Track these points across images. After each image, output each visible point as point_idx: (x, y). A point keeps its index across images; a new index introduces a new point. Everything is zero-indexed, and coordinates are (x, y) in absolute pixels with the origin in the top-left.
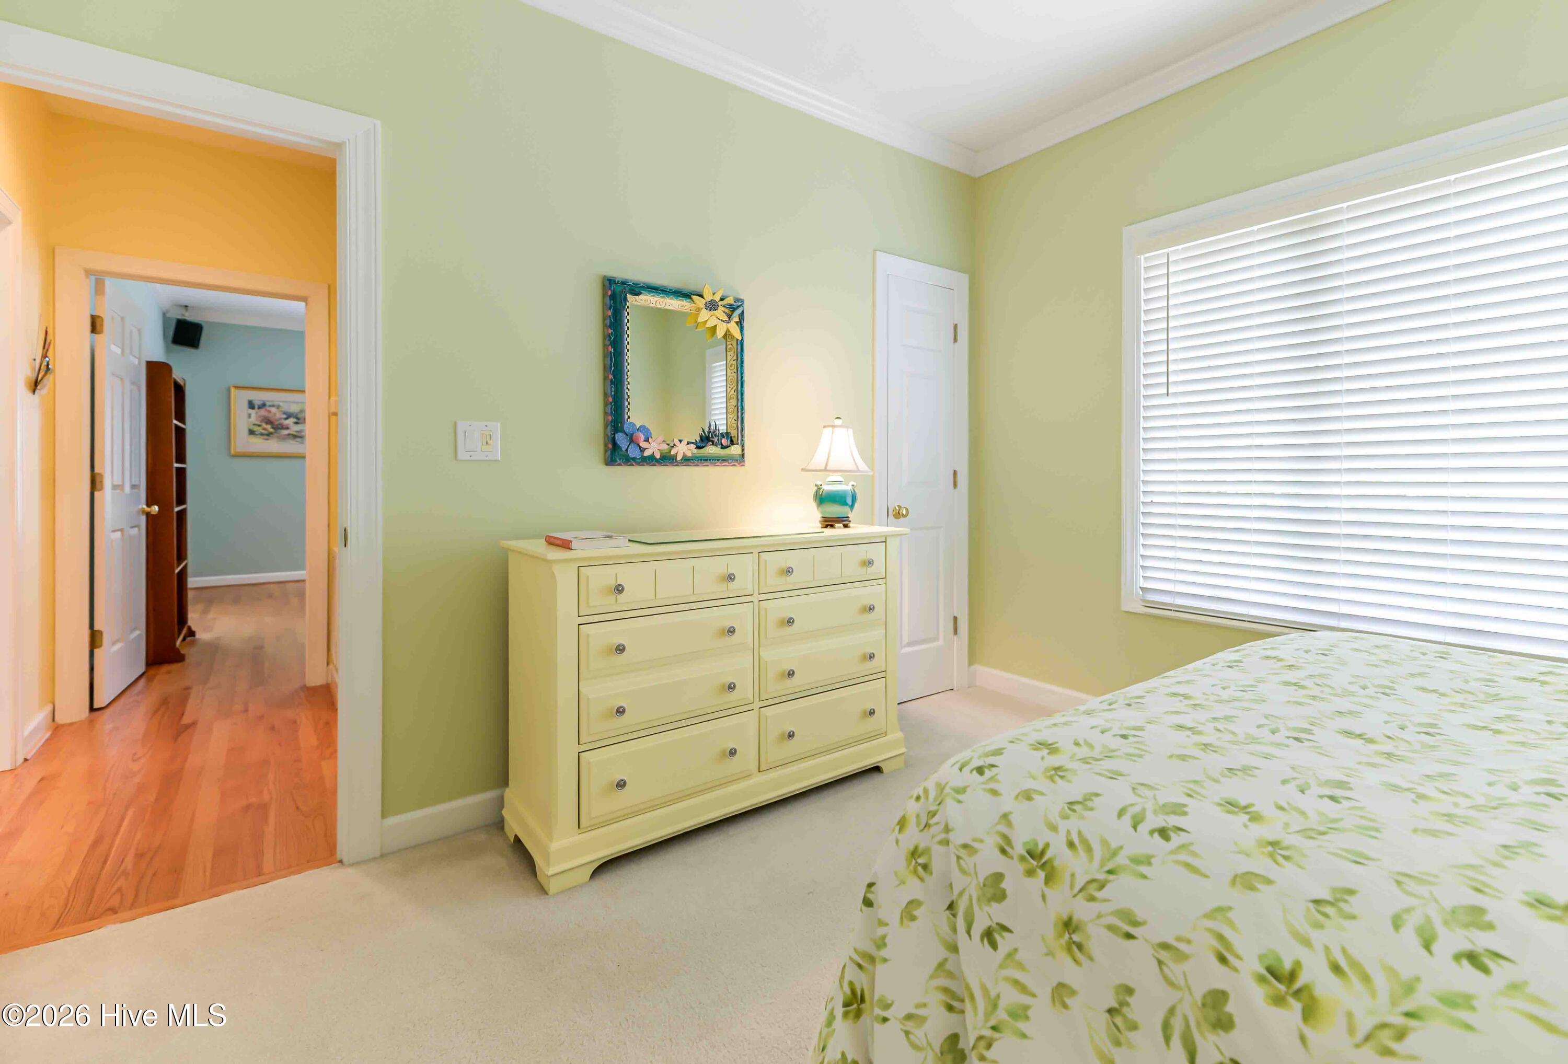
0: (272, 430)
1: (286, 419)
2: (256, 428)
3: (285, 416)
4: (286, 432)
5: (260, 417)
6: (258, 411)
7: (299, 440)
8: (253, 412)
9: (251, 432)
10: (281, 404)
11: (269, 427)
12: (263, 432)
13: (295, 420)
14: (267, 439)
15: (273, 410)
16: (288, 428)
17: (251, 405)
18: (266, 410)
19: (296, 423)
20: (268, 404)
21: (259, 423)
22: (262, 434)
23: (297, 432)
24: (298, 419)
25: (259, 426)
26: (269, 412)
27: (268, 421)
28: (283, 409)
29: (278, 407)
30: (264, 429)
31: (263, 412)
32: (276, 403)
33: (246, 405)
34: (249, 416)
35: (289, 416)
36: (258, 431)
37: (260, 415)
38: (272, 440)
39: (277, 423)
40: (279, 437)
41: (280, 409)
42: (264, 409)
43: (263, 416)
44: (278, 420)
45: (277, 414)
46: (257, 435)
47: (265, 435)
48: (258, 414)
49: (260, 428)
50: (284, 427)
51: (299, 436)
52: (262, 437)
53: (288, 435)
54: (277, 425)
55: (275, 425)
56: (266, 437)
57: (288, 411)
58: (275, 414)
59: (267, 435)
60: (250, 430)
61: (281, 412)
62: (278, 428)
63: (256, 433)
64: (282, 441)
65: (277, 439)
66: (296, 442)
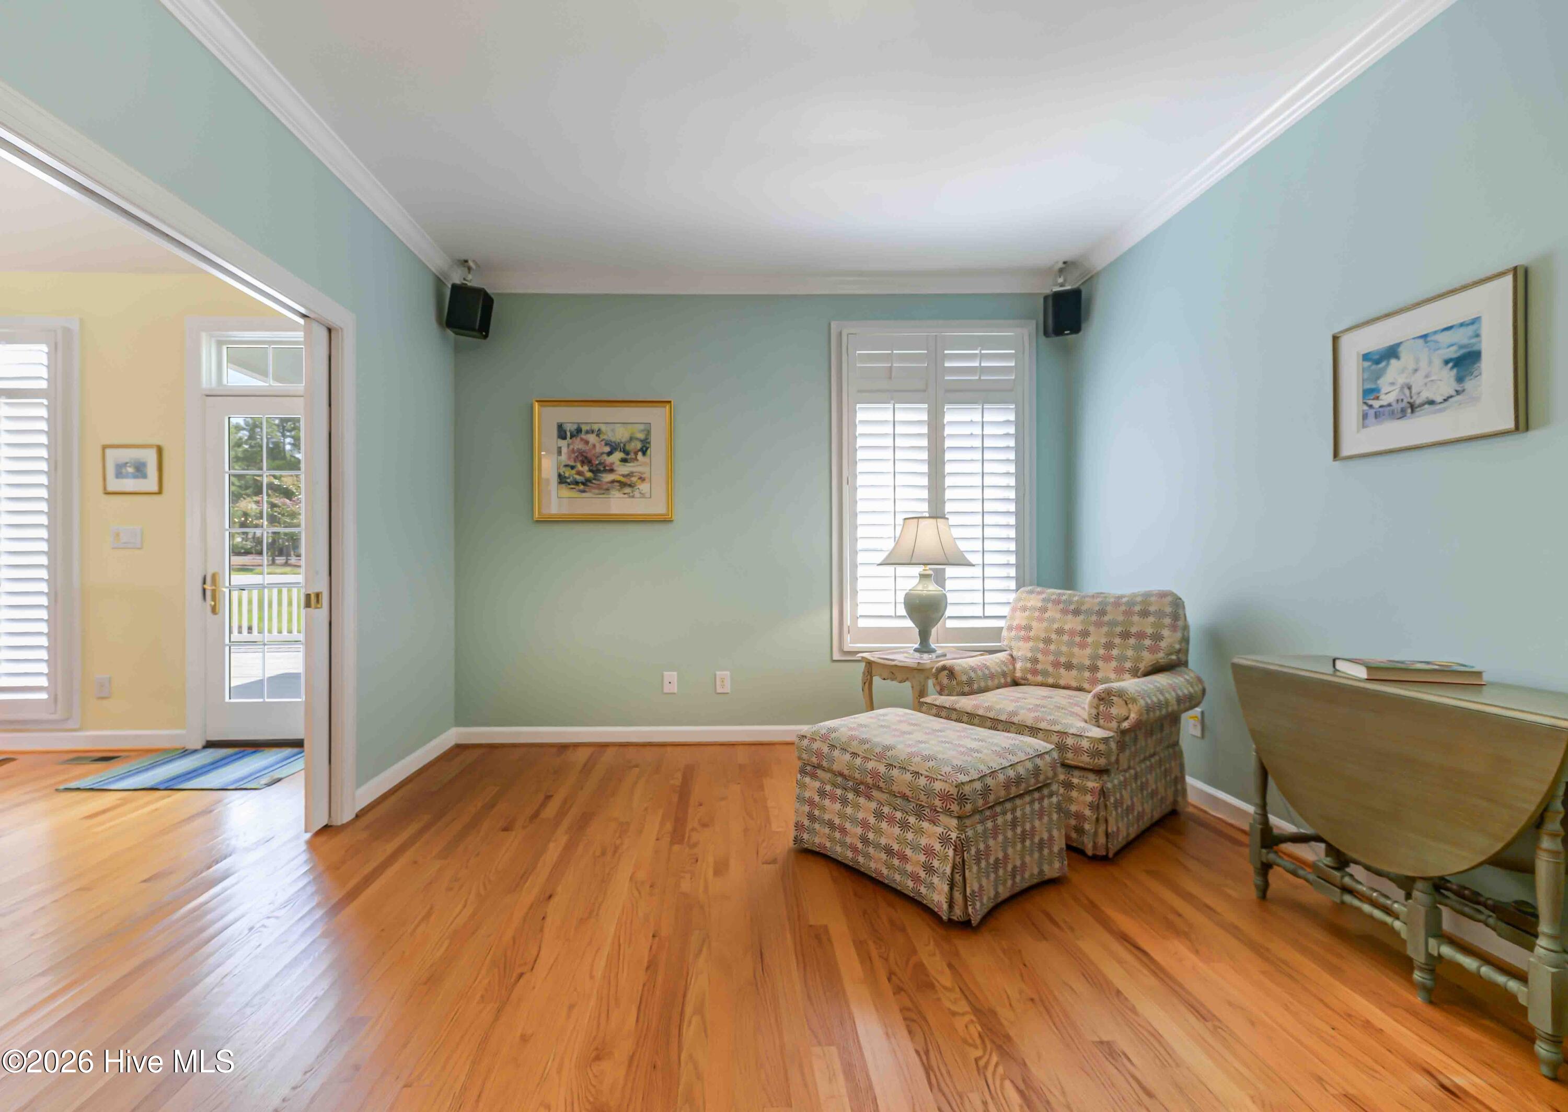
0: (589, 475)
1: (609, 454)
2: (568, 473)
3: (607, 449)
4: (610, 477)
5: (573, 451)
6: (571, 442)
7: (627, 490)
8: (564, 444)
9: (562, 479)
10: (603, 428)
11: (585, 469)
12: (578, 478)
13: (622, 455)
14: (584, 491)
15: (592, 438)
16: (612, 471)
17: (562, 434)
18: (582, 439)
19: (624, 461)
20: (584, 428)
21: (572, 464)
22: (577, 483)
23: (624, 476)
24: (627, 453)
25: (572, 468)
26: (587, 442)
27: (585, 459)
28: (605, 437)
29: (599, 433)
30: (580, 473)
31: (578, 444)
32: (596, 427)
33: (555, 432)
34: (559, 452)
35: (614, 447)
36: (571, 478)
37: (573, 449)
38: (590, 492)
39: (597, 462)
40: (599, 487)
41: (602, 437)
42: (579, 439)
43: (579, 450)
44: (598, 457)
45: (598, 445)
46: (569, 484)
47: (580, 484)
48: (571, 447)
49: (574, 472)
50: (607, 468)
51: (629, 483)
52: (577, 487)
53: (613, 482)
54: (597, 465)
55: (594, 466)
56: (582, 487)
57: (613, 439)
58: (594, 446)
59: (583, 484)
60: (560, 476)
61: (603, 443)
62: (599, 471)
63: (568, 481)
64: (603, 494)
65: (597, 491)
66: (625, 494)
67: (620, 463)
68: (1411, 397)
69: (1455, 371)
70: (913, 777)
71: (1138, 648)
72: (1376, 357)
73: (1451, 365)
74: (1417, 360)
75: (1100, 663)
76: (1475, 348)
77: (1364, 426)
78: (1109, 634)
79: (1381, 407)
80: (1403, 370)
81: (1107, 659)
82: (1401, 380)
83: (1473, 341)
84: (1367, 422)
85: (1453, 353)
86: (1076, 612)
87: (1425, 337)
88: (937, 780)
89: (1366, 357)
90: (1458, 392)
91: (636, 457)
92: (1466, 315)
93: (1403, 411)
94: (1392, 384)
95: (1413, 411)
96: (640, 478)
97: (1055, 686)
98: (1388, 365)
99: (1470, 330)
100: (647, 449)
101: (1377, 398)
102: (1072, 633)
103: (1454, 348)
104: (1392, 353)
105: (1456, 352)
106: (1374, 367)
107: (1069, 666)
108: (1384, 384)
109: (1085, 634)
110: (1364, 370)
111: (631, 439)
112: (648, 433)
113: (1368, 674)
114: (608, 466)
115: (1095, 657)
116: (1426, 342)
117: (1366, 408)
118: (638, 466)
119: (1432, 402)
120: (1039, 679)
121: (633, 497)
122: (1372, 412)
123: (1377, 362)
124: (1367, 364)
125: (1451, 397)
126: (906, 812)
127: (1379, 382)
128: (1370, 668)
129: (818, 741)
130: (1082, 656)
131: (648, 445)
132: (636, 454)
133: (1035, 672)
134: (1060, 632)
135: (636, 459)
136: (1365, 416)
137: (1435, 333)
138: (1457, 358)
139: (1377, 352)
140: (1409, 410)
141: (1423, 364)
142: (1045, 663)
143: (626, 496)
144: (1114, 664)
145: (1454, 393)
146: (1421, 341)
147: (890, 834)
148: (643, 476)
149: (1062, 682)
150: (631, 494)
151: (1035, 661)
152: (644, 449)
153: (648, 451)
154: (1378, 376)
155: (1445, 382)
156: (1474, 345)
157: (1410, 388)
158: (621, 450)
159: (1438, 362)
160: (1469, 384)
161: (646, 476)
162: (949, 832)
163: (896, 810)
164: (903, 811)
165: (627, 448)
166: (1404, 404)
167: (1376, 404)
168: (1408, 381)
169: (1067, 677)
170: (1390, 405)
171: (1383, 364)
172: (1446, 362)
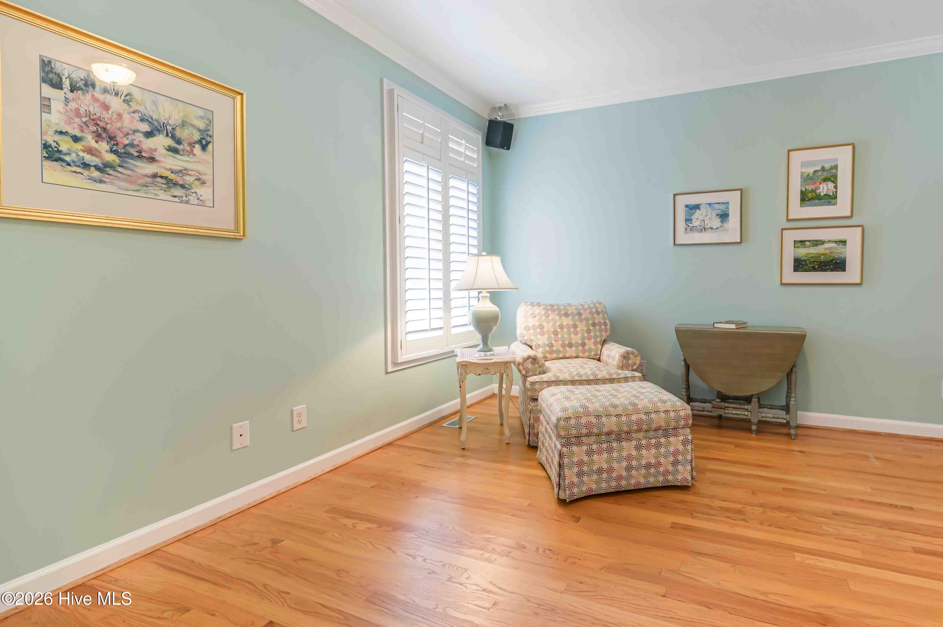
0: (111, 158)
1: (149, 135)
2: (65, 145)
3: (145, 127)
4: (149, 169)
5: (77, 113)
6: (70, 95)
7: (178, 192)
8: (55, 94)
9: (51, 153)
10: (136, 94)
11: (104, 146)
12: (88, 158)
13: (169, 142)
14: (100, 181)
15: (113, 102)
16: (152, 160)
17: (51, 78)
18: (93, 98)
19: (174, 151)
20: (98, 82)
21: (74, 132)
23: (172, 171)
24: (178, 141)
25: (76, 139)
26: (104, 106)
27: (102, 132)
28: (140, 109)
29: (127, 99)
30: (90, 151)
32: (119, 88)
33: (34, 69)
34: (46, 105)
35: (155, 127)
36: (74, 155)
37: (77, 110)
38: (112, 184)
39: (127, 142)
40: (129, 180)
41: (134, 106)
42: (88, 97)
43: (88, 114)
44: (128, 134)
45: (126, 117)
46: (69, 164)
47: (93, 169)
48: (73, 105)
49: (78, 146)
50: (143, 154)
51: (181, 182)
52: (86, 173)
53: (155, 176)
54: (125, 146)
55: (121, 146)
56: (96, 174)
57: (155, 116)
58: (120, 115)
59: (97, 168)
60: (46, 146)
61: (136, 116)
62: (129, 155)
63: (67, 158)
64: (138, 191)
65: (123, 184)
66: (175, 196)
67: (165, 152)
68: (704, 225)
69: (720, 218)
70: (665, 414)
71: (600, 331)
72: (691, 207)
73: (719, 216)
74: (707, 212)
75: (586, 341)
76: (727, 212)
77: (686, 233)
78: (587, 325)
79: (693, 226)
80: (702, 215)
81: (589, 338)
82: (701, 218)
83: (726, 210)
84: (687, 231)
85: (719, 212)
86: (567, 315)
87: (710, 204)
88: (680, 410)
89: (687, 206)
90: (721, 227)
91: (192, 150)
92: (724, 200)
93: (701, 229)
94: (697, 219)
95: (705, 231)
96: (198, 179)
97: (564, 358)
98: (696, 211)
99: (726, 206)
100: (208, 143)
101: (691, 223)
102: (568, 327)
103: (720, 211)
104: (697, 207)
105: (721, 212)
106: (690, 211)
107: (570, 345)
108: (694, 217)
109: (575, 326)
110: (686, 211)
111: (184, 124)
112: (210, 122)
113: (736, 327)
114: (145, 151)
115: (583, 338)
116: (710, 206)
117: (686, 226)
118: (195, 162)
119: (712, 228)
120: (555, 355)
121: (187, 202)
122: (689, 228)
123: (692, 209)
124: (687, 209)
125: (719, 228)
126: (658, 437)
127: (692, 217)
128: (736, 324)
129: (583, 417)
130: (576, 339)
131: (209, 139)
132: (192, 145)
133: (551, 352)
134: (561, 327)
135: (191, 153)
136: (686, 229)
137: (714, 203)
138: (721, 214)
139: (691, 205)
140: (704, 230)
141: (709, 214)
142: (557, 346)
143: (176, 199)
144: (593, 340)
145: (720, 227)
146: (708, 205)
147: (648, 456)
148: (204, 177)
149: (568, 355)
150: (184, 198)
151: (551, 345)
152: (204, 142)
153: (210, 146)
154: (692, 214)
155: (716, 222)
156: (727, 211)
157: (704, 222)
158: (167, 135)
159: (714, 215)
160: (726, 225)
161: (207, 178)
162: (687, 437)
163: (651, 439)
164: (655, 438)
165: (178, 134)
166: (702, 227)
167: (691, 225)
168: (704, 219)
169: (570, 352)
170: (696, 226)
171: (694, 211)
172: (717, 215)
